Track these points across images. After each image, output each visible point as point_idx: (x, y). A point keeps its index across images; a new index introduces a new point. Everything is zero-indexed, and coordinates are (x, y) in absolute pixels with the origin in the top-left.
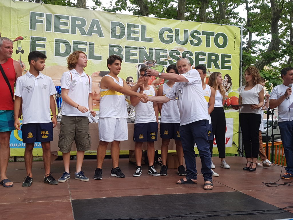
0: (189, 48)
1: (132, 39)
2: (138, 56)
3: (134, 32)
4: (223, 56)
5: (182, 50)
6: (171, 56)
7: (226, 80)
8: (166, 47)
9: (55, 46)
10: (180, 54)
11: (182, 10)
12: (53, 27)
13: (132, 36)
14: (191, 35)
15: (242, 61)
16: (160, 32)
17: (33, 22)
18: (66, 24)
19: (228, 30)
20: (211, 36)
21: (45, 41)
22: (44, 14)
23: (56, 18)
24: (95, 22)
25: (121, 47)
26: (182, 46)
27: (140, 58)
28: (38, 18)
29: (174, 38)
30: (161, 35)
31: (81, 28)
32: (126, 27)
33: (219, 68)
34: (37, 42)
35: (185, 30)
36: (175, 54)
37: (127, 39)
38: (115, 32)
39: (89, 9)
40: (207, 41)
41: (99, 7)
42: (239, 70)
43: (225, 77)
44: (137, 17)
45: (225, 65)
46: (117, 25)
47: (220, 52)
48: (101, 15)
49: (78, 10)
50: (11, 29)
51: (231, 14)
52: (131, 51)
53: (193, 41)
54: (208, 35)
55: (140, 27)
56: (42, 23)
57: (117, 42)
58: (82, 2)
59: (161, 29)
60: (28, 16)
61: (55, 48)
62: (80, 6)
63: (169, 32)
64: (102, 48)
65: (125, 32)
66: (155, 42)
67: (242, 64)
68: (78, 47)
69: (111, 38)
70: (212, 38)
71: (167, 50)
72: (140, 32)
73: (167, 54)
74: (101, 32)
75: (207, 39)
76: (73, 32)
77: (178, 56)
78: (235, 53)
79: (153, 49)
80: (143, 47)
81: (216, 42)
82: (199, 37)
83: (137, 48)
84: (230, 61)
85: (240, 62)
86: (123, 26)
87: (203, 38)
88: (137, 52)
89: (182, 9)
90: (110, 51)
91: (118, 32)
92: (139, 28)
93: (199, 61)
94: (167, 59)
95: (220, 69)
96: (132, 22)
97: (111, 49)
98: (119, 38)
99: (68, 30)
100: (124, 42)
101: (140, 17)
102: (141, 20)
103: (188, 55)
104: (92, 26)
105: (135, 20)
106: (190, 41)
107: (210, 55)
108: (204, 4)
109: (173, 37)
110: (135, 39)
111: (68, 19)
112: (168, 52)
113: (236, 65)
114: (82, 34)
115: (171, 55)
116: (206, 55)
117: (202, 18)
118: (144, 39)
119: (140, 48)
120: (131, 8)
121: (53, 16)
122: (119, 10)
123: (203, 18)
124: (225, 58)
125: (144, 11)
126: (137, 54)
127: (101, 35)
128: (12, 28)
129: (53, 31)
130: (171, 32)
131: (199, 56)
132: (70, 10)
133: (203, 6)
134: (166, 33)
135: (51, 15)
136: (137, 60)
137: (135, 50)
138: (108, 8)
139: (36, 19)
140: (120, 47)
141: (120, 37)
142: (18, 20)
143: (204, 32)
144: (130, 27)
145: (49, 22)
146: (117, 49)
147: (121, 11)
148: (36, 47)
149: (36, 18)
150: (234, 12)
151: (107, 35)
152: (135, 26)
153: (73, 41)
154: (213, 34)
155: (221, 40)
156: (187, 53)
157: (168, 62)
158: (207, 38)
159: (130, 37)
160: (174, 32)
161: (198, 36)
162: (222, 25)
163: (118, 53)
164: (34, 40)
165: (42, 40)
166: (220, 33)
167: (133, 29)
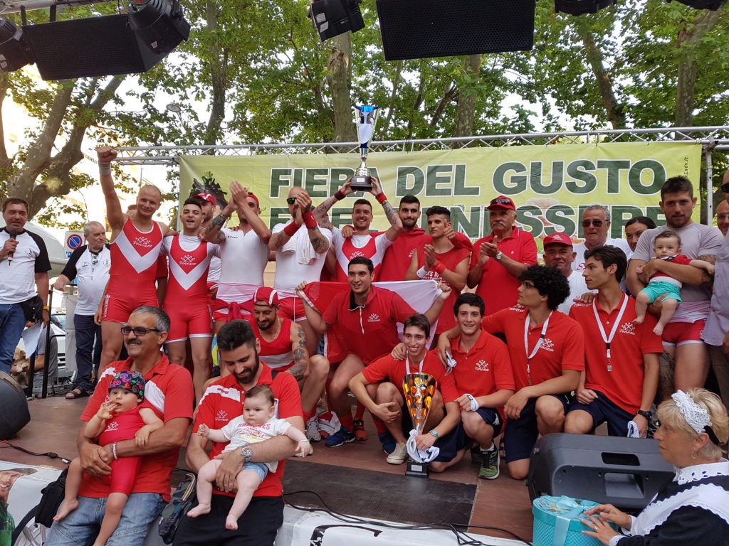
1: (437, 193)
3: (442, 180)
5: (546, 205)
10: (541, 214)
13: (436, 188)
14: (569, 170)
16: (495, 173)
17: (275, 186)
20: (619, 170)
22: (291, 170)
26: (545, 196)
29: (528, 181)
34: (280, 216)
36: (530, 215)
37: (427, 195)
38: (405, 185)
40: (609, 180)
46: (410, 173)
53: (575, 183)
55: (454, 169)
56: (288, 184)
59: (498, 167)
65: (423, 183)
66: (485, 194)
69: (396, 196)
70: (623, 175)
72: (453, 177)
77: (536, 217)
79: (478, 209)
80: (457, 207)
81: (634, 181)
82: (590, 174)
86: (421, 172)
87: (601, 175)
91: (409, 184)
92: (452, 171)
103: (560, 214)
105: (444, 158)
106: (567, 184)
107: (618, 210)
110: (442, 192)
111: (327, 174)
118: (460, 190)
121: (305, 172)
134: (509, 174)
135: (302, 170)
144: (434, 171)
145: (298, 180)
149: (280, 178)
152: (443, 169)
155: (647, 177)
156: (559, 210)
158: (610, 175)
159: (432, 190)
160: (529, 169)
166: (645, 161)
167: (439, 174)
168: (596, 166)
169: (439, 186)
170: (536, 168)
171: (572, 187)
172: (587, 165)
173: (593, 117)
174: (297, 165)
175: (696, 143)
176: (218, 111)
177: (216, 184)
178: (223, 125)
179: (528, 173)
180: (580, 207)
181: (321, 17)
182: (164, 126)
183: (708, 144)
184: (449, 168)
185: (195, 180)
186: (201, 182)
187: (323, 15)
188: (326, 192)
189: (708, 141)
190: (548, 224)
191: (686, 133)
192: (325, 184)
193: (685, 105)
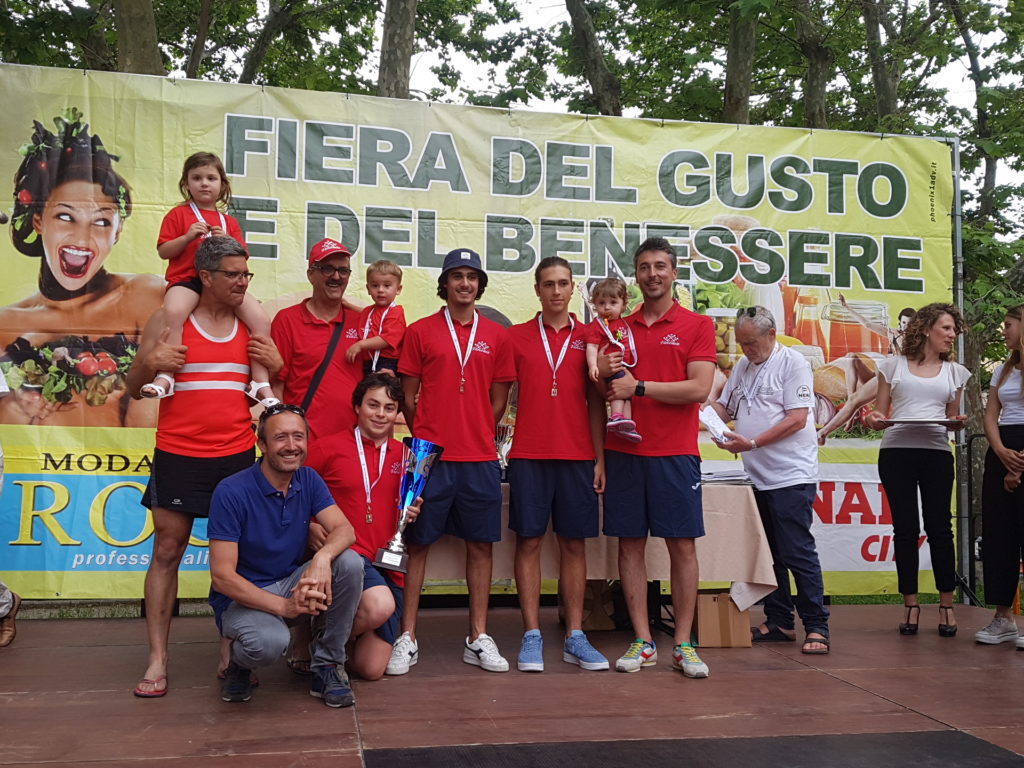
0: (766, 217)
1: (564, 195)
2: (586, 253)
3: (572, 171)
4: (892, 245)
5: (741, 227)
6: (704, 246)
7: (904, 327)
8: (683, 218)
9: (309, 226)
10: (734, 242)
11: (738, 89)
12: (300, 163)
13: (564, 185)
14: (773, 174)
15: (961, 260)
16: (661, 167)
17: (235, 151)
18: (344, 153)
19: (907, 155)
20: (844, 176)
21: (276, 211)
22: (271, 121)
23: (312, 135)
24: (440, 144)
25: (528, 223)
26: (741, 213)
27: (592, 256)
28: (251, 135)
29: (713, 186)
30: (666, 178)
31: (392, 163)
32: (543, 154)
33: (879, 287)
34: (250, 215)
35: (750, 158)
36: (717, 242)
37: (548, 195)
38: (508, 173)
39: (419, 99)
40: (830, 192)
41: (453, 90)
42: (951, 292)
43: (900, 318)
44: (583, 118)
45: (900, 277)
46: (515, 151)
47: (879, 230)
48: (461, 121)
49: (384, 104)
50: (162, 173)
51: (918, 95)
52: (563, 235)
53: (780, 193)
54: (836, 170)
55: (593, 152)
56: (266, 151)
57: (512, 206)
58: (396, 77)
59: (664, 157)
60: (217, 129)
61: (308, 232)
62: (388, 89)
63: (696, 167)
64: (462, 229)
65: (540, 173)
66: (646, 202)
67: (960, 271)
68: (384, 228)
69: (492, 194)
70: (850, 182)
71: (687, 228)
72: (591, 169)
73: (689, 242)
74: (460, 175)
75: (830, 186)
76: (368, 177)
77: (727, 246)
78: (933, 233)
79: (637, 227)
80: (601, 221)
81: (864, 194)
82: (803, 181)
83: (581, 225)
84: (918, 260)
85: (955, 263)
86: (536, 151)
87: (819, 182)
88: (584, 237)
89: (741, 84)
90: (490, 237)
91: (515, 172)
92: (588, 156)
93: (805, 264)
94: (688, 258)
95: (883, 290)
96: (564, 136)
97: (493, 231)
98: (521, 193)
99: (352, 172)
100: (537, 206)
101: (591, 118)
102: (595, 131)
103: (762, 244)
104: (429, 157)
105: (575, 131)
106: (771, 195)
107: (844, 240)
108: (820, 67)
109: (708, 182)
110: (575, 193)
111: (351, 137)
112: (693, 234)
113: (941, 276)
114: (396, 185)
115: (702, 244)
116: (828, 243)
117: (813, 115)
118: (605, 192)
119: (592, 225)
120: (560, 90)
121: (301, 128)
122: (519, 99)
123: (817, 112)
124: (899, 250)
125: (607, 96)
126: (581, 243)
127: (459, 184)
128: (166, 169)
129: (300, 176)
130: (700, 164)
131: (805, 245)
132: (355, 105)
133: (814, 71)
134: (684, 171)
135: (295, 123)
136: (583, 265)
137: (575, 231)
138: (482, 94)
139: (247, 138)
140: (522, 224)
141: (524, 188)
142: (185, 144)
143: (819, 161)
144: (558, 153)
145: (287, 146)
146: (515, 231)
147: (526, 102)
148: (247, 233)
149: (246, 135)
150: (928, 87)
151: (479, 182)
152: (574, 151)
153: (368, 209)
154: (852, 168)
155: (882, 190)
156: (760, 237)
157: (692, 270)
158: (831, 184)
159: (556, 188)
160: (712, 165)
161: (800, 176)
162: (885, 135)
163: (517, 242)
164: (239, 209)
165: (265, 208)
166: (880, 165)
167: (567, 160)
169: (568, 181)
180: (790, 233)
185: (37, 125)
192: (349, 157)
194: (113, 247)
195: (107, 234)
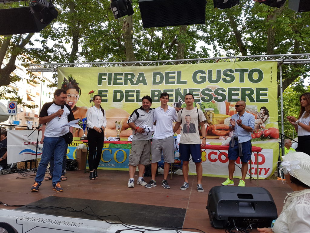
0: (221, 85)
2: (174, 97)
3: (171, 78)
4: (258, 90)
5: (214, 88)
7: (262, 112)
10: (212, 92)
12: (112, 82)
14: (224, 74)
17: (100, 80)
20: (244, 73)
22: (107, 73)
23: (115, 76)
26: (214, 84)
29: (207, 78)
30: (194, 77)
36: (207, 92)
37: (165, 84)
38: (156, 80)
42: (277, 102)
43: (261, 110)
45: (261, 98)
46: (158, 75)
55: (176, 73)
56: (106, 80)
59: (194, 72)
61: (114, 96)
63: (202, 74)
65: (163, 79)
68: (129, 94)
69: (152, 85)
70: (246, 75)
71: (199, 89)
72: (176, 77)
73: (200, 93)
74: (145, 81)
79: (187, 90)
82: (232, 75)
83: (173, 90)
84: (267, 94)
86: (162, 74)
88: (174, 93)
93: (233, 96)
97: (152, 93)
98: (159, 84)
102: (177, 68)
103: (220, 92)
104: (139, 78)
107: (244, 89)
111: (123, 75)
112: (201, 91)
113: (274, 98)
114: (132, 85)
115: (203, 93)
118: (179, 82)
124: (260, 92)
129: (112, 85)
131: (233, 91)
134: (199, 75)
135: (112, 73)
137: (171, 92)
140: (159, 91)
146: (157, 93)
149: (102, 77)
158: (240, 75)
159: (167, 82)
164: (100, 92)
165: (105, 92)
166: (254, 69)
167: (170, 75)
168: (235, 71)
169: (170, 80)
170: (210, 72)
171: (225, 80)
172: (231, 71)
173: (234, 50)
174: (109, 71)
175: (275, 62)
176: (75, 48)
177: (74, 80)
178: (77, 54)
179: (207, 74)
180: (228, 89)
181: (115, 9)
182: (52, 54)
183: (280, 62)
184: (174, 73)
185: (65, 78)
186: (67, 79)
187: (116, 8)
188: (122, 83)
189: (280, 60)
190: (215, 96)
191: (271, 57)
192: (122, 80)
193: (271, 45)
194: (78, 101)
195: (77, 99)
